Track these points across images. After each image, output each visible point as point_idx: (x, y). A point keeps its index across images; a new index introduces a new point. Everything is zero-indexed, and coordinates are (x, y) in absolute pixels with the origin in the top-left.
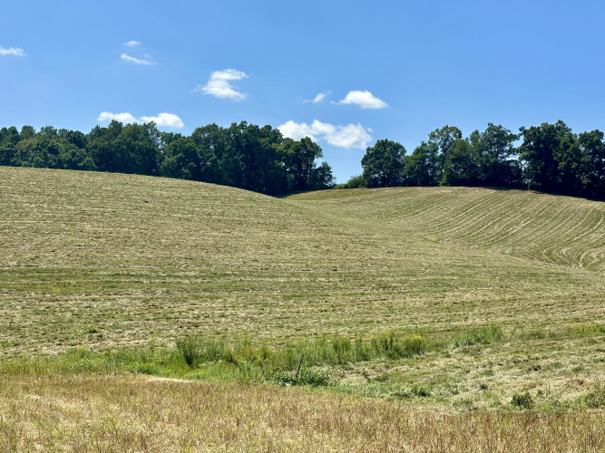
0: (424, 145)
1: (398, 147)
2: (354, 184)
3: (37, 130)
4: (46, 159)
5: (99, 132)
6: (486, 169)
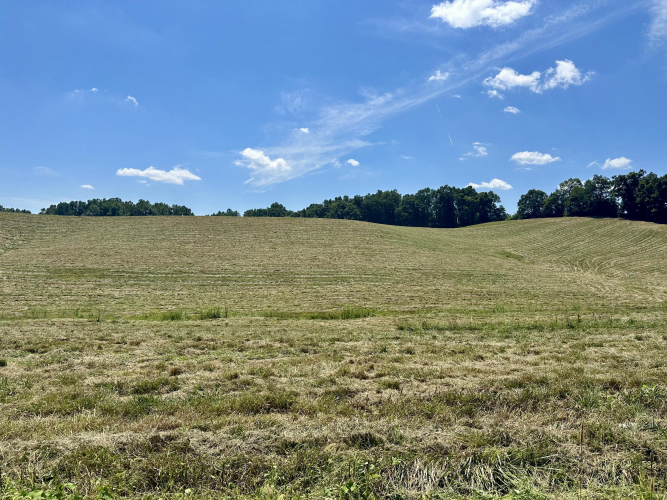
0: (557, 191)
1: (542, 194)
2: (515, 218)
5: (367, 197)
6: (591, 204)
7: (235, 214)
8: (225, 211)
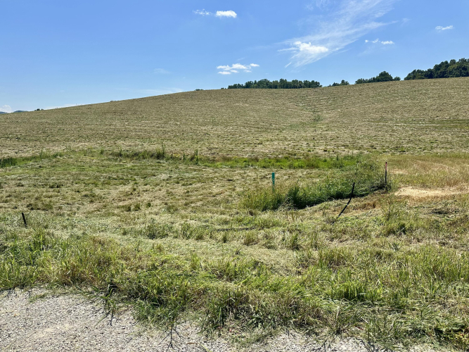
3: (457, 61)
4: (461, 72)
7: (347, 84)
8: (340, 83)
